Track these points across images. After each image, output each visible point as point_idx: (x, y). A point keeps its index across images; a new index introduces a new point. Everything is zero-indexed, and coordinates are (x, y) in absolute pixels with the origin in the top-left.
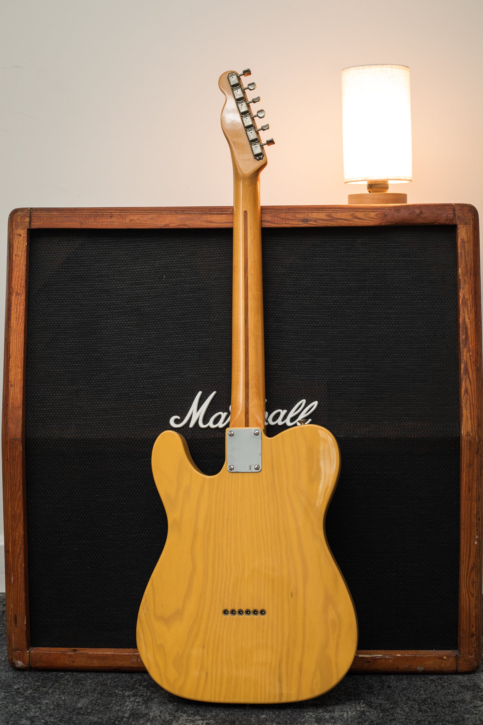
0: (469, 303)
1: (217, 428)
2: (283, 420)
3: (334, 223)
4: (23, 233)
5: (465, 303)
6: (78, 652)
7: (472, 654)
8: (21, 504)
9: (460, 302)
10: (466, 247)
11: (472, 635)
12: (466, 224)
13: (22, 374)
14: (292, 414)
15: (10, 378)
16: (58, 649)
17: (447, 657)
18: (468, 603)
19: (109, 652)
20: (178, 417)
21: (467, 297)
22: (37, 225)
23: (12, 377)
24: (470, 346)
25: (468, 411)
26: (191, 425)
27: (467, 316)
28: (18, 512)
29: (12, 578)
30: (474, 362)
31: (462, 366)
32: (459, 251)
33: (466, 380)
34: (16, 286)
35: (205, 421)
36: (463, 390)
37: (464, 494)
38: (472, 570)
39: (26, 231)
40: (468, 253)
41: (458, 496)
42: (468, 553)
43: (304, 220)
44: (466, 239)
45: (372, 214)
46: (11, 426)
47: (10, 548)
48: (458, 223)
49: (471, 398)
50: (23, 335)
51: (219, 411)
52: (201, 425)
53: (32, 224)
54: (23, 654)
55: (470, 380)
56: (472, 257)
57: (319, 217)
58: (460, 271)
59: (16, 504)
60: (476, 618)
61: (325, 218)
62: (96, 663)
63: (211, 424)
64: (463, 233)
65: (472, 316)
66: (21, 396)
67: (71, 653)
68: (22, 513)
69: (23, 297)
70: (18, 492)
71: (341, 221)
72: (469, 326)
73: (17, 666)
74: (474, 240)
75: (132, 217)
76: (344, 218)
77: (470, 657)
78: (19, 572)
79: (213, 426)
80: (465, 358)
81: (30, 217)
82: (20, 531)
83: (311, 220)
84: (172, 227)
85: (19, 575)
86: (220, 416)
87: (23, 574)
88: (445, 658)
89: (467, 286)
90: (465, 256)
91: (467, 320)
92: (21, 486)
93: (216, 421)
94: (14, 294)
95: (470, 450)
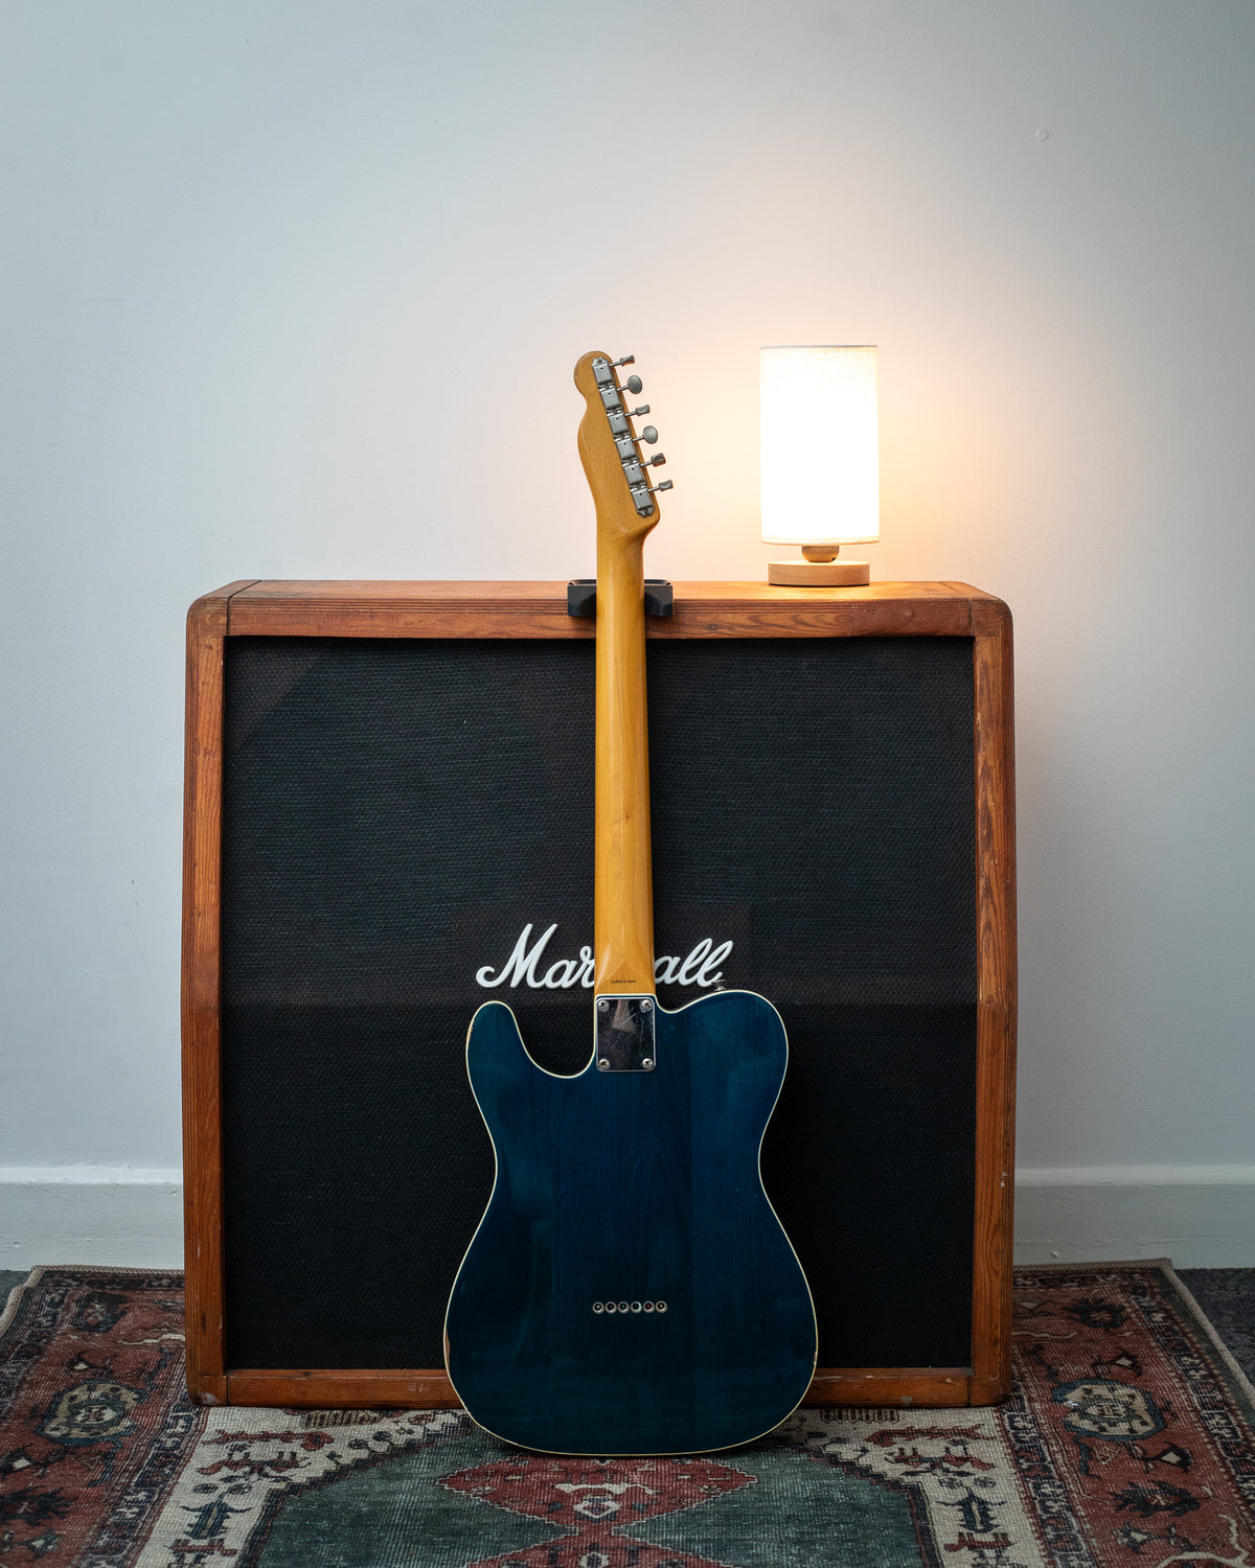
0: (995, 773)
1: (560, 988)
2: (673, 975)
3: (761, 632)
4: (217, 643)
5: (987, 773)
6: (313, 1377)
7: (995, 1375)
8: (216, 1120)
9: (979, 772)
10: (991, 676)
11: (996, 1342)
12: (990, 635)
13: (218, 894)
14: (688, 965)
15: (196, 902)
16: (277, 1371)
17: (953, 1379)
18: (988, 1287)
19: (368, 1375)
20: (492, 970)
21: (991, 763)
22: (240, 628)
23: (199, 898)
24: (996, 849)
25: (991, 960)
26: (514, 983)
27: (990, 797)
28: (211, 1133)
29: (199, 1249)
30: (1001, 876)
31: (982, 883)
32: (978, 683)
33: (988, 907)
34: (205, 739)
35: (539, 975)
36: (982, 924)
37: (983, 1102)
38: (994, 1233)
39: (221, 639)
40: (994, 687)
41: (973, 1103)
42: (989, 1202)
43: (710, 627)
44: (990, 661)
45: (830, 617)
46: (198, 984)
47: (196, 1197)
48: (976, 634)
49: (996, 939)
50: (218, 826)
51: (562, 959)
52: (531, 983)
53: (232, 627)
54: (216, 1381)
55: (994, 907)
56: (1000, 692)
57: (736, 621)
58: (979, 717)
59: (207, 1119)
60: (1002, 1313)
61: (750, 623)
62: (345, 1396)
63: (548, 981)
64: (984, 652)
65: (999, 796)
66: (217, 933)
67: (304, 1379)
68: (218, 1137)
69: (217, 759)
70: (210, 1099)
71: (776, 628)
72: (993, 814)
73: (205, 1402)
74: (1004, 663)
75: (409, 618)
76: (779, 623)
77: (992, 1379)
78: (211, 1238)
79: (552, 985)
80: (986, 870)
81: (228, 616)
82: (214, 1168)
83: (723, 627)
84: (479, 637)
85: (211, 1243)
86: (563, 968)
87: (218, 1240)
88: (949, 1380)
89: (991, 744)
90: (989, 692)
91: (991, 803)
92: (217, 1089)
93: (557, 976)
94: (202, 752)
95: (993, 1027)
